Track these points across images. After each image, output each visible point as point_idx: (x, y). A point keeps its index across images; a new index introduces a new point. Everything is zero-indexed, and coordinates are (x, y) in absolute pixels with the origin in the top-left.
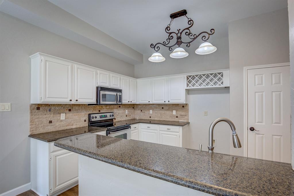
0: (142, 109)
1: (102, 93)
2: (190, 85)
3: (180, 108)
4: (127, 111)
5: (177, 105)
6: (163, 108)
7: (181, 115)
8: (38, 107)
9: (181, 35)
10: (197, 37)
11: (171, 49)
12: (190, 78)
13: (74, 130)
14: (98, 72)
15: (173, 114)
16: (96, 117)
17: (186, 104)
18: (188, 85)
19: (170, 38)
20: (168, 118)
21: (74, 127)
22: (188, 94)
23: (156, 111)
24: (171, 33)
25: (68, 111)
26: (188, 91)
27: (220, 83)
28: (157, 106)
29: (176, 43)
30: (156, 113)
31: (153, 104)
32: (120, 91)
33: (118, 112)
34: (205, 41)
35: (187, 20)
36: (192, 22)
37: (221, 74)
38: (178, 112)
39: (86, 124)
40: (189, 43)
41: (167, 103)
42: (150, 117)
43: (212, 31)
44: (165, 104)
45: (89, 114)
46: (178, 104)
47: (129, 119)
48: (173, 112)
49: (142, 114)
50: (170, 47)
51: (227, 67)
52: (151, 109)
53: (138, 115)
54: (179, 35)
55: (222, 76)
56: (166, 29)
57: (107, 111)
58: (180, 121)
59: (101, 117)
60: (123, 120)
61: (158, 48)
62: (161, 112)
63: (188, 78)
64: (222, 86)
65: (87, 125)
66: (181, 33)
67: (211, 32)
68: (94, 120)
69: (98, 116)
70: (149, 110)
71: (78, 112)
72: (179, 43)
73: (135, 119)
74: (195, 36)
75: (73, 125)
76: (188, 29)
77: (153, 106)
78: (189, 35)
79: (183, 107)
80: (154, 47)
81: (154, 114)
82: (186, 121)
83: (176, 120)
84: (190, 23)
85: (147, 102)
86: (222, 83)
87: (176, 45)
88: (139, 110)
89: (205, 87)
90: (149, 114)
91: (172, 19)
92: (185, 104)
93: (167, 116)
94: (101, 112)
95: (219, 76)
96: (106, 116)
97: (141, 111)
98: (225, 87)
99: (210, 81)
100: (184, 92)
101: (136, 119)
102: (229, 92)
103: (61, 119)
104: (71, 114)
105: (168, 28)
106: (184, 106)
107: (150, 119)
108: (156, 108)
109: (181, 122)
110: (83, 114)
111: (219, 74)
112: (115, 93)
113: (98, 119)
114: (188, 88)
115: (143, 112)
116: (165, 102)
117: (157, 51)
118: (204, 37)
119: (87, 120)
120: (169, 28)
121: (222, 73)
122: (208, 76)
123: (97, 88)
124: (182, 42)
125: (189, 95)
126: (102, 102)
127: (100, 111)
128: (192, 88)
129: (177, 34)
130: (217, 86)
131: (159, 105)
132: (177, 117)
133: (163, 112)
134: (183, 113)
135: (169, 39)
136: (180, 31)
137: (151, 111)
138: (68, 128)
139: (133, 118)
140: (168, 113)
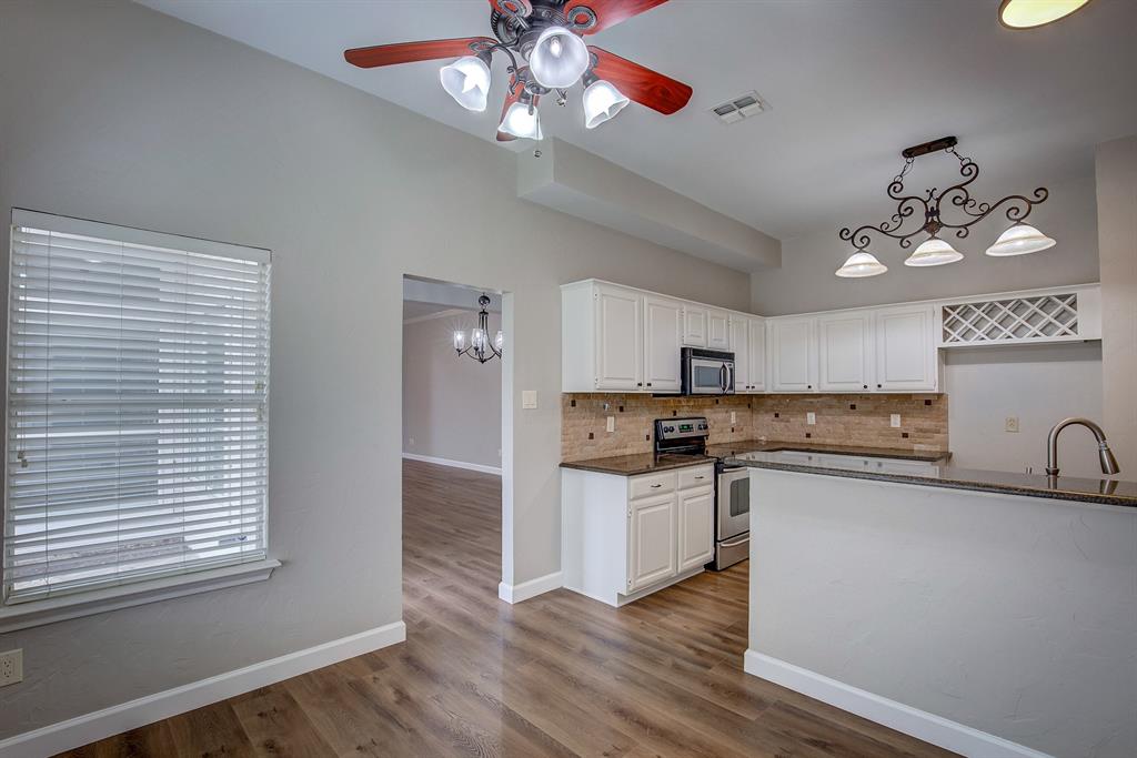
0: (777, 410)
1: (695, 363)
2: (954, 335)
3: (914, 408)
4: (733, 414)
5: (906, 398)
6: (853, 407)
7: (921, 430)
8: (574, 400)
9: (937, 206)
10: (989, 210)
11: (906, 243)
12: (954, 314)
13: (629, 459)
14: (685, 308)
15: (893, 425)
16: (672, 430)
17: (940, 396)
18: (946, 335)
19: (902, 212)
20: (872, 437)
21: (628, 451)
22: (947, 364)
23: (829, 418)
24: (906, 199)
25: (618, 411)
26: (946, 356)
27: (1065, 328)
28: (834, 402)
29: (924, 228)
30: (829, 422)
31: (820, 395)
32: (730, 357)
33: (714, 416)
34: (1019, 222)
35: (957, 164)
36: (973, 167)
37: (1069, 300)
38: (909, 420)
39: (649, 447)
40: (965, 226)
41: (873, 390)
42: (808, 435)
43: (1042, 194)
44: (861, 396)
45: (657, 421)
46: (910, 395)
47: (741, 439)
48: (890, 420)
49: (779, 426)
50: (903, 238)
51: (1093, 279)
52: (810, 411)
53: (765, 426)
54: (932, 204)
55: (1073, 304)
56: (890, 187)
57: (691, 415)
58: (916, 447)
59: (682, 429)
60: (724, 441)
61: (865, 240)
62: (846, 418)
63: (945, 314)
64: (1073, 337)
65: (651, 449)
66: (938, 200)
67: (1038, 196)
68: (668, 436)
69: (676, 424)
70: (804, 412)
71: (635, 415)
72: (932, 226)
73: (752, 441)
74: (985, 208)
75: (626, 447)
76: (959, 187)
77: (820, 400)
78: (965, 203)
79: (928, 403)
80: (853, 237)
81: (822, 425)
82: (938, 450)
83: (903, 444)
84: (966, 171)
85: (802, 389)
86: (1073, 327)
87: (924, 232)
88: (767, 412)
89: (1009, 341)
90: (804, 425)
91: (909, 160)
92: (934, 394)
93: (869, 429)
94: (678, 415)
95: (1064, 305)
96: (689, 428)
97: (777, 415)
98: (1086, 341)
99: (1027, 321)
100: (934, 357)
101: (757, 441)
102: (1099, 357)
103: (608, 430)
104: (623, 419)
105: (895, 186)
106: (930, 402)
107: (808, 440)
108: (830, 407)
109: (920, 451)
110: (644, 419)
111: (1063, 298)
112: (718, 364)
113: (676, 435)
114: (947, 344)
115: (782, 421)
116: (865, 387)
117: (861, 250)
118: (1015, 211)
119: (652, 437)
120: (899, 186)
121: (1070, 295)
122: (1019, 307)
123: (684, 351)
124: (940, 225)
125: (949, 367)
126: (695, 390)
127: (675, 413)
128: (964, 343)
129: (925, 203)
130: (1055, 337)
131: (839, 397)
132: (905, 435)
133: (853, 419)
134: (927, 424)
135: (901, 215)
136: (936, 195)
137: (811, 418)
138: (619, 452)
139: (750, 438)
140: (871, 421)
